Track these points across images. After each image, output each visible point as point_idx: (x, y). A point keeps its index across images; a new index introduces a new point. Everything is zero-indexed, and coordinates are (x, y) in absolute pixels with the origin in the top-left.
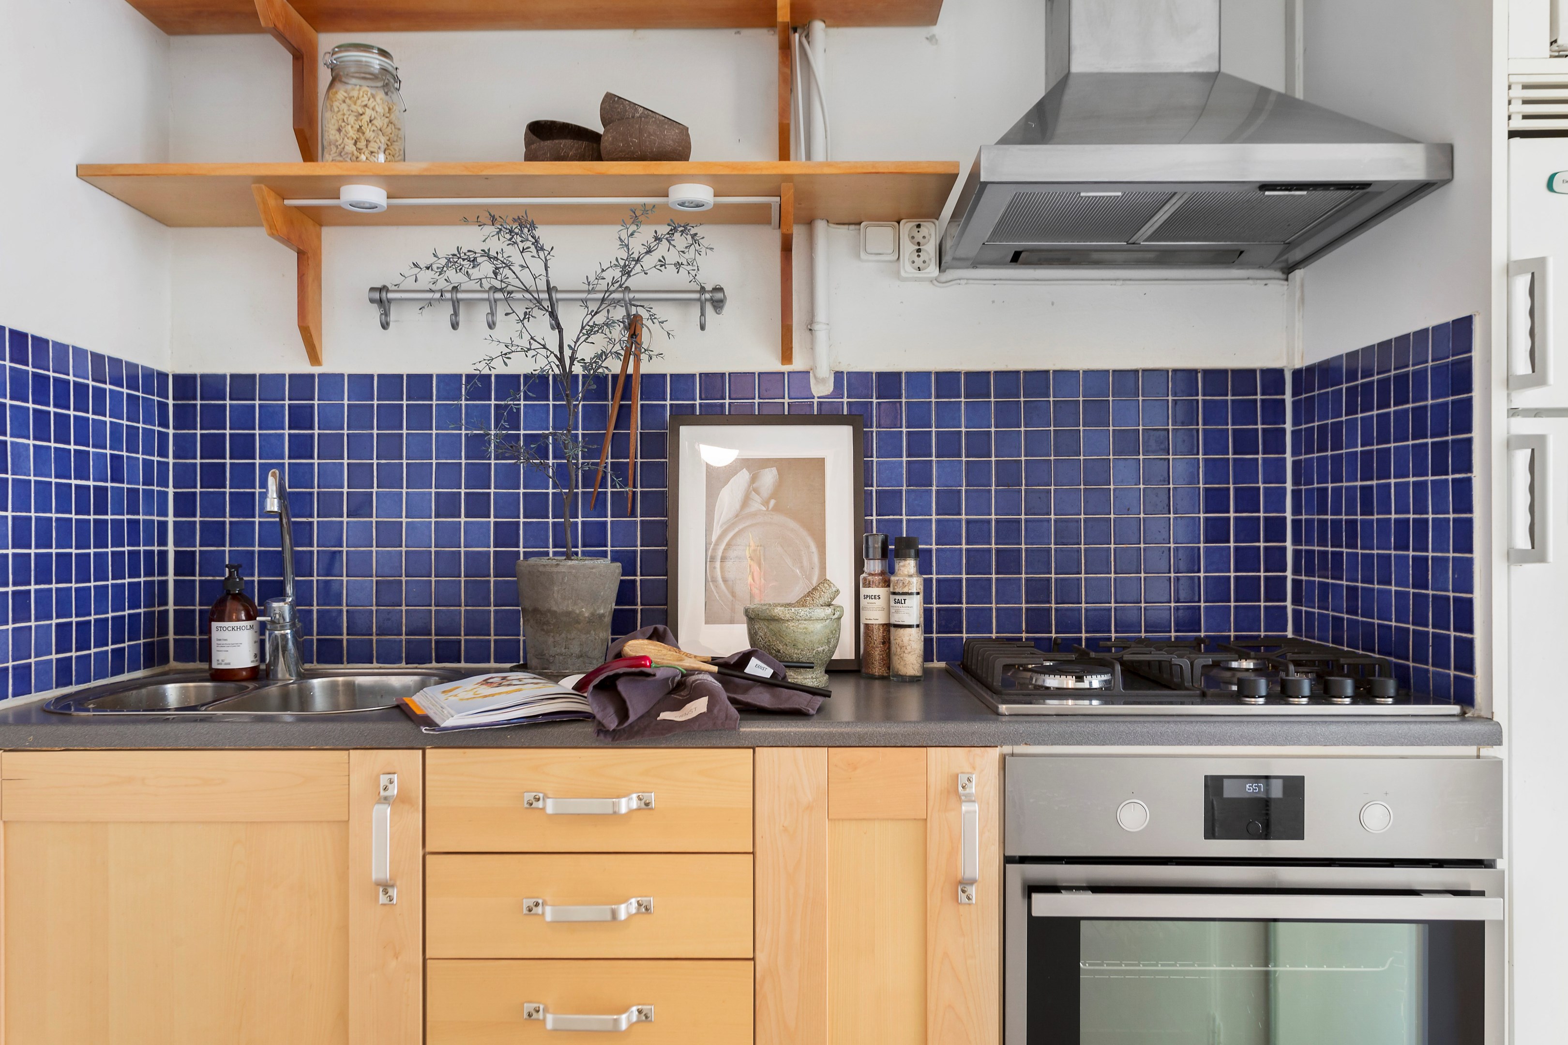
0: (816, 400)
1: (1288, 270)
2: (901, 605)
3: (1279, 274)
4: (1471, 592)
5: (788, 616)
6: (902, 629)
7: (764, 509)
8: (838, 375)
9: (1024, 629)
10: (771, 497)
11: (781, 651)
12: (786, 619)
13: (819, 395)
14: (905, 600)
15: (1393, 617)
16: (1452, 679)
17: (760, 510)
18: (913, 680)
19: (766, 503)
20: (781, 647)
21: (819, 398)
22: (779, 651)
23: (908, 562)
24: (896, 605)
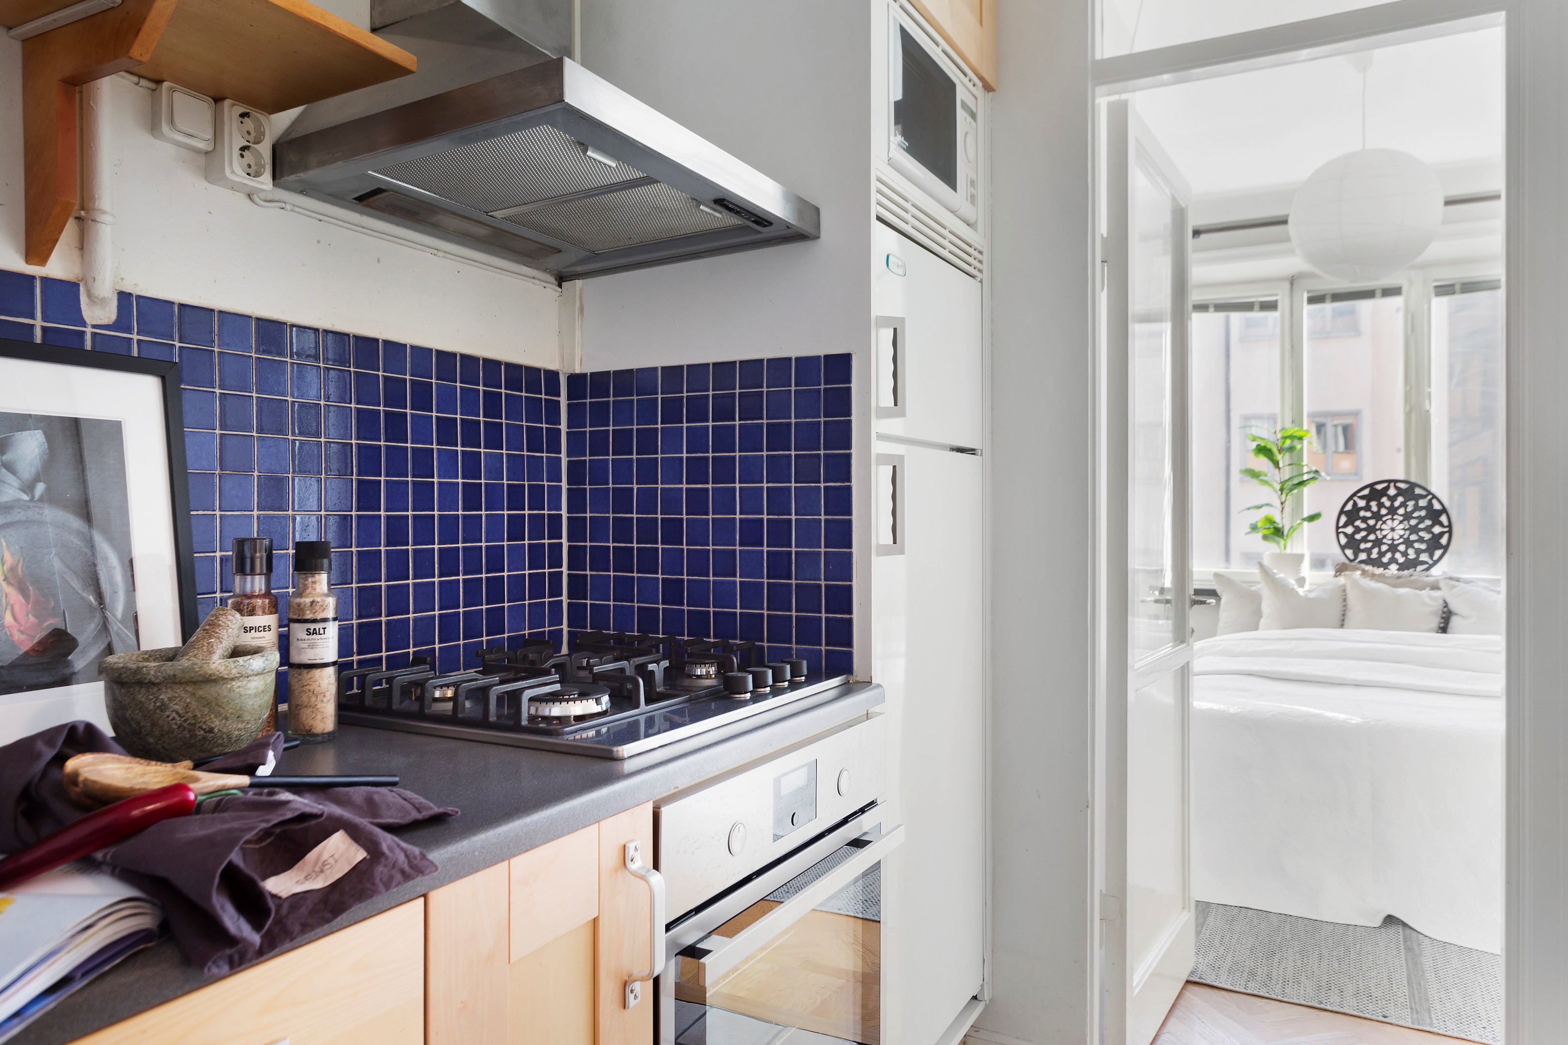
0: (89, 330)
1: (561, 279)
2: (319, 637)
3: (552, 279)
4: (851, 580)
5: (234, 671)
6: (319, 670)
7: (26, 497)
8: (124, 297)
9: (355, 650)
10: (37, 479)
11: (216, 730)
12: (231, 676)
13: (95, 323)
14: (324, 629)
15: (738, 604)
16: (824, 653)
17: (19, 500)
18: (328, 738)
19: (29, 488)
20: (216, 723)
21: (94, 326)
22: (211, 730)
23: (317, 577)
24: (311, 637)
